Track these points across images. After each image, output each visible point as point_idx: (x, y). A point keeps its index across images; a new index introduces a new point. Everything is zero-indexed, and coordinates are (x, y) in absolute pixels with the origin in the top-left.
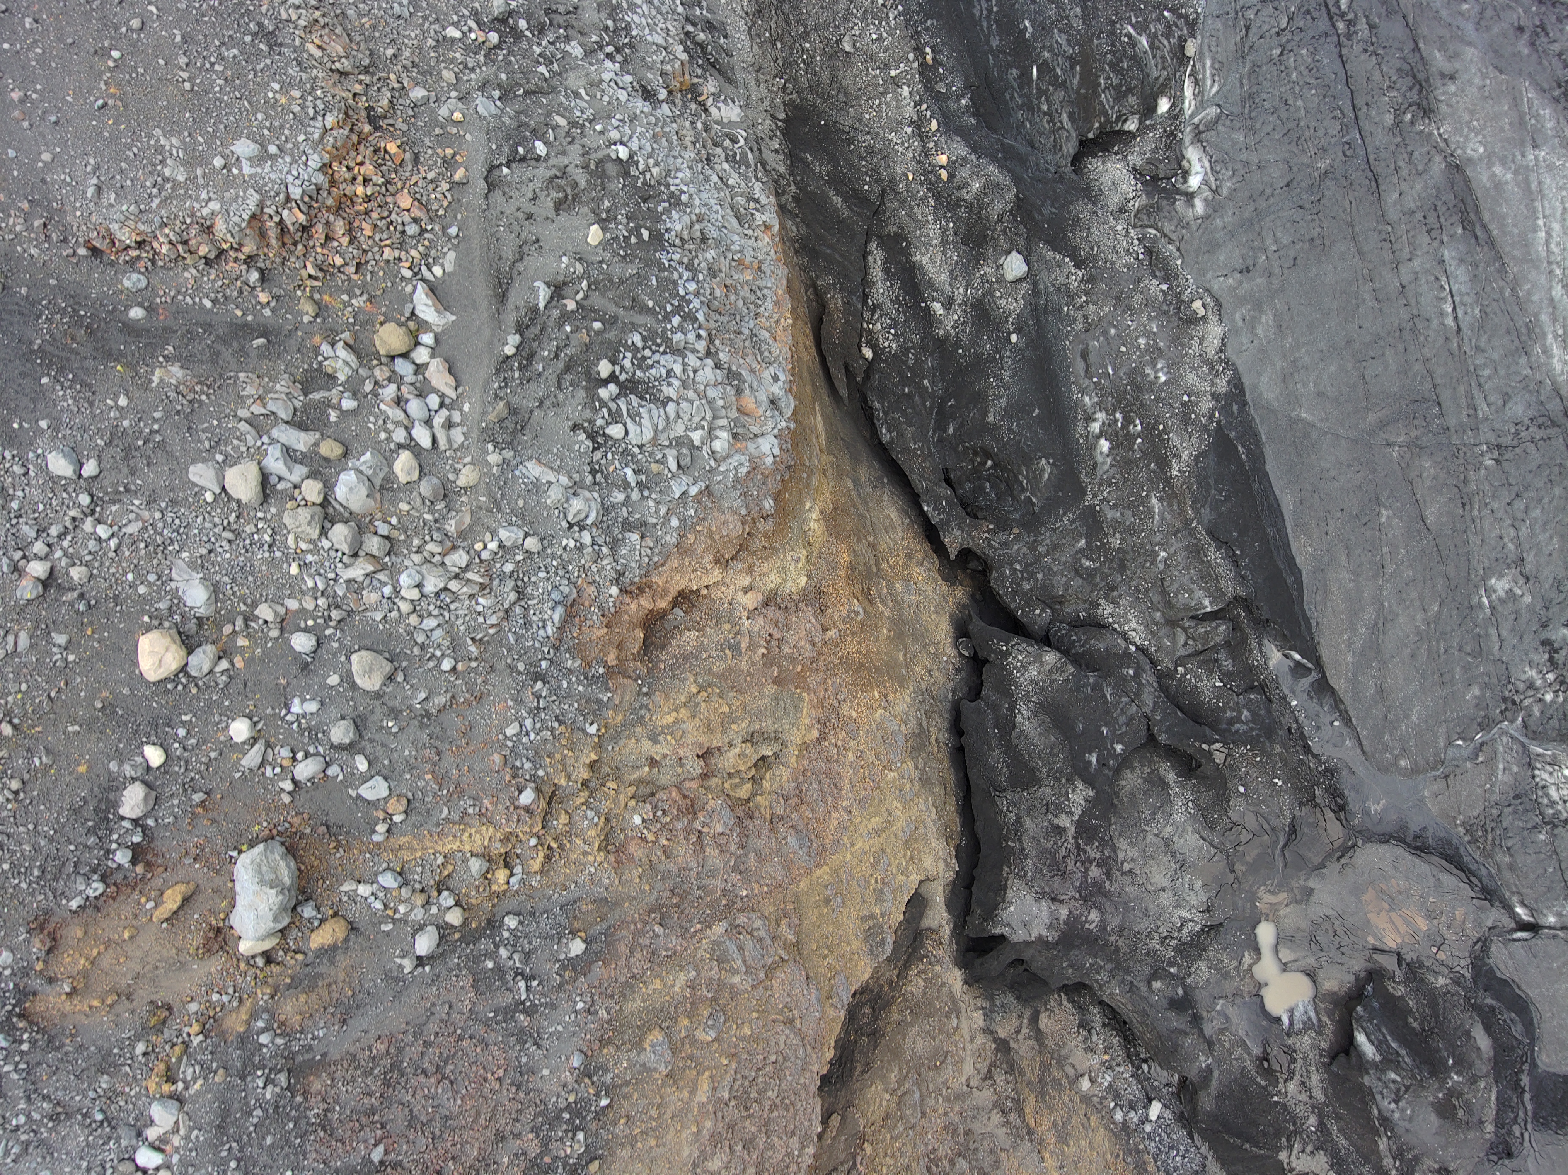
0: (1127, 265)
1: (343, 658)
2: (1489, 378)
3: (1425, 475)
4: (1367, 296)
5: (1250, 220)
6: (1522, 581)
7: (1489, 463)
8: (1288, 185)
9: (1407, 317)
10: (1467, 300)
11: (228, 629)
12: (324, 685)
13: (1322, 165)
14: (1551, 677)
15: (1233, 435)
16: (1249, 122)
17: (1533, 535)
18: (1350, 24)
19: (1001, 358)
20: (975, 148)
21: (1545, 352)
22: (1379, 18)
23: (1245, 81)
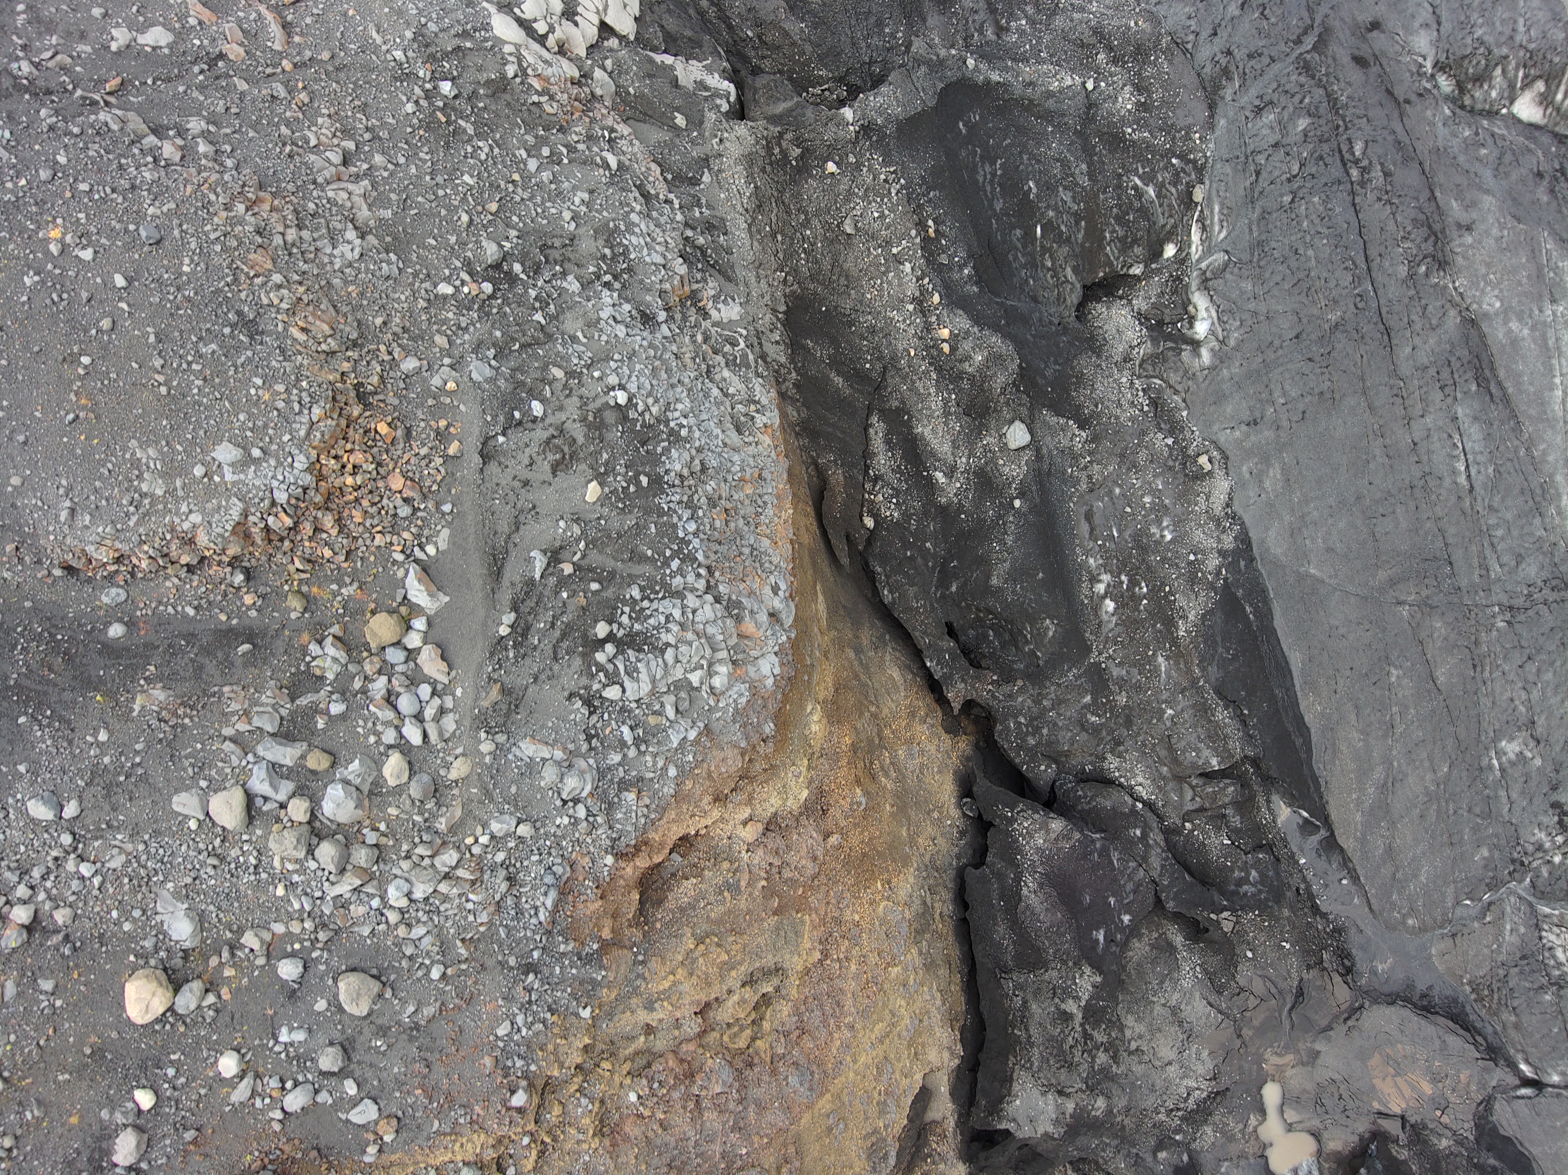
0: (1132, 419)
1: (330, 982)
2: (1502, 538)
3: (1436, 635)
4: (1377, 452)
5: (1258, 372)
6: (1532, 744)
7: (1502, 624)
8: (1297, 337)
9: (1419, 474)
10: (1480, 458)
11: (214, 961)
12: (311, 1012)
13: (1333, 317)
14: (1560, 839)
15: (1240, 593)
16: (1258, 271)
17: (1544, 698)
18: (1364, 170)
19: (1004, 524)
20: (978, 320)
21: (1559, 513)
22: (1395, 165)
23: (1254, 228)
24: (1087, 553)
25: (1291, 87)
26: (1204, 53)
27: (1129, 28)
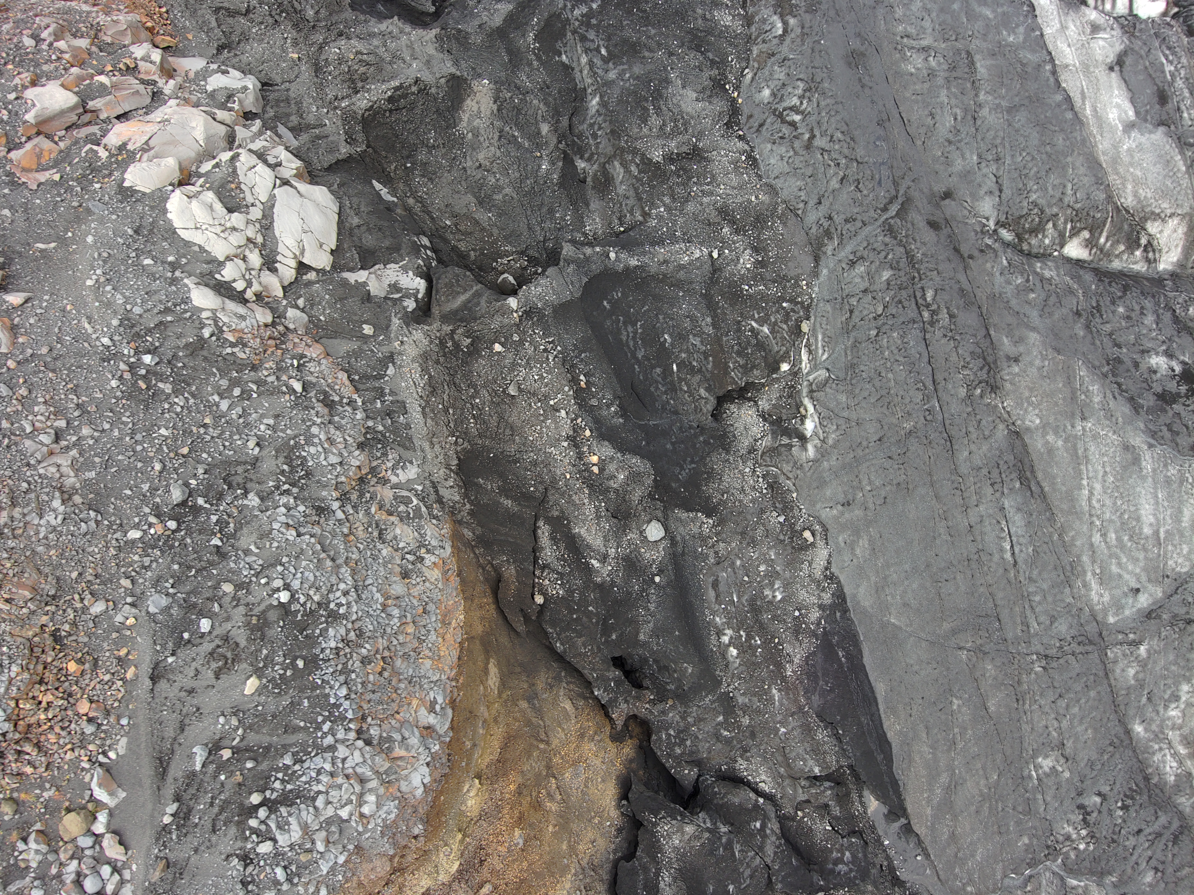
0: (753, 501)
2: (1040, 603)
3: (988, 675)
4: (942, 531)
5: (850, 465)
6: (1062, 761)
7: (1039, 669)
8: (880, 440)
9: (974, 550)
10: (1022, 540)
13: (908, 425)
14: (1084, 832)
15: (835, 639)
16: (850, 387)
17: (1072, 727)
18: (934, 313)
19: (647, 595)
20: (622, 447)
21: (1085, 586)
22: (958, 309)
23: (849, 353)
24: (714, 613)
25: (879, 246)
26: (812, 217)
27: (750, 202)
